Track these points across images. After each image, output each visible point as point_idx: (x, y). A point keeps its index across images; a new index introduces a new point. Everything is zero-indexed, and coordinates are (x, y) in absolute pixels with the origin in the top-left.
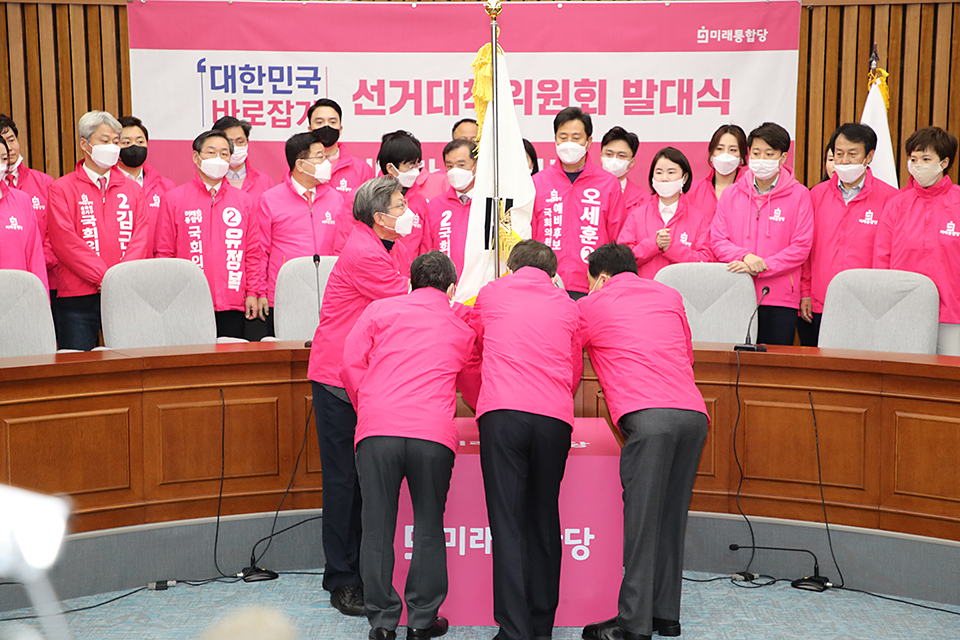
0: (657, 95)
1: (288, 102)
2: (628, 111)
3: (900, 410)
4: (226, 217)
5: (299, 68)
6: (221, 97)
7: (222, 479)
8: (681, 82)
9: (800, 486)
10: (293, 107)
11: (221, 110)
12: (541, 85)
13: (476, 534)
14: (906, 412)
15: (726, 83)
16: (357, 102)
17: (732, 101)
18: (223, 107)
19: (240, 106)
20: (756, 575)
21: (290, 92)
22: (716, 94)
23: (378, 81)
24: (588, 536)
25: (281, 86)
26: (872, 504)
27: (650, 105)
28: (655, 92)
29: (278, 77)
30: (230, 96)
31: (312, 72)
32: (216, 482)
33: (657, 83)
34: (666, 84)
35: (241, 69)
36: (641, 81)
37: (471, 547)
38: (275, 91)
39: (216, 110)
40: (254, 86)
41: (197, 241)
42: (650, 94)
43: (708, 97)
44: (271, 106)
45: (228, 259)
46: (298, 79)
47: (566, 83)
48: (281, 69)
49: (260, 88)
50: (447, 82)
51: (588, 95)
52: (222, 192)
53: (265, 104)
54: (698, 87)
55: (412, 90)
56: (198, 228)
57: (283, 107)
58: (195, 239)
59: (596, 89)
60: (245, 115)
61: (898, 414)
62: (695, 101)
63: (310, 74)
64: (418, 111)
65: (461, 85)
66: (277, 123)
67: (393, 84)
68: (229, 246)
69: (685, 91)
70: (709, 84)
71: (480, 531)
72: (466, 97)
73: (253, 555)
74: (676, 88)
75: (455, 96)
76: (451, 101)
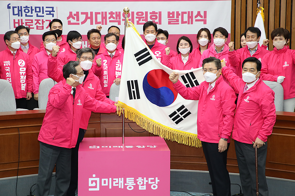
0: (180, 17)
1: (43, 20)
2: (169, 23)
4: (19, 63)
5: (46, 7)
6: (17, 18)
7: (19, 162)
8: (189, 12)
10: (44, 22)
11: (17, 23)
12: (137, 13)
13: (116, 181)
15: (205, 13)
16: (69, 20)
17: (207, 19)
18: (18, 22)
19: (24, 21)
21: (43, 16)
22: (201, 17)
23: (77, 12)
24: (157, 181)
25: (40, 14)
27: (178, 21)
28: (179, 16)
29: (39, 11)
30: (20, 18)
32: (16, 163)
33: (180, 13)
34: (183, 13)
35: (24, 7)
36: (174, 12)
37: (114, 185)
38: (37, 16)
39: (15, 23)
40: (29, 14)
41: (9, 72)
42: (178, 17)
43: (199, 18)
44: (36, 21)
45: (21, 79)
46: (46, 11)
47: (146, 13)
48: (40, 8)
49: (32, 15)
50: (102, 13)
51: (155, 17)
52: (17, 54)
53: (34, 21)
54: (195, 14)
55: (89, 16)
56: (9, 67)
57: (41, 22)
58: (8, 72)
59: (158, 15)
60: (26, 25)
62: (194, 19)
63: (51, 9)
64: (92, 23)
65: (108, 14)
66: (38, 28)
67: (82, 13)
68: (21, 74)
69: (190, 16)
70: (199, 13)
71: (117, 179)
72: (110, 18)
73: (31, 190)
74: (187, 15)
75: (106, 18)
76: (104, 20)
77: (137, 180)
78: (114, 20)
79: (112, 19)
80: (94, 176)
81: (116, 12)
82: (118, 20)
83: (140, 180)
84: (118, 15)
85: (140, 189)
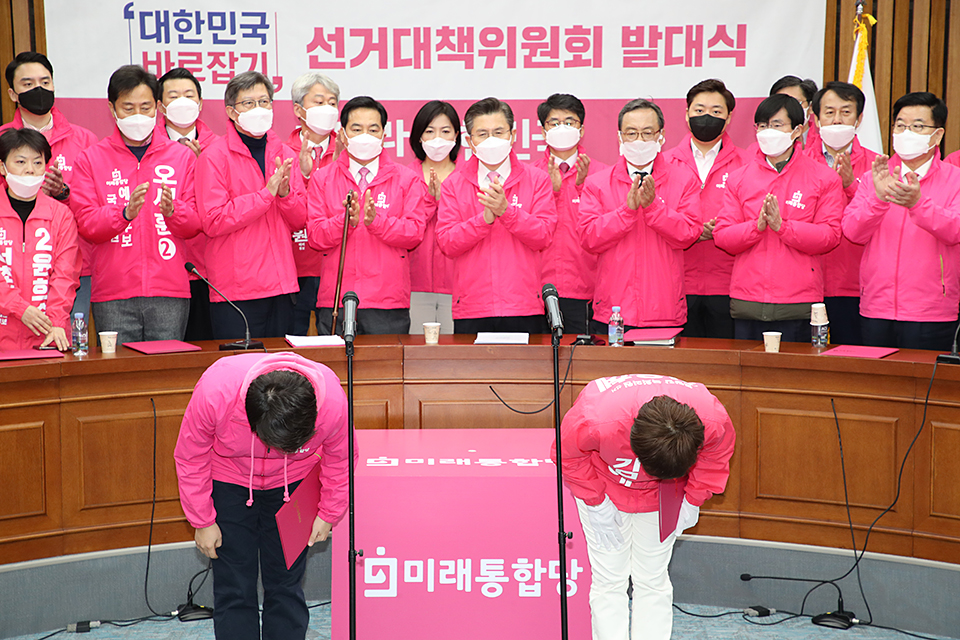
0: (661, 43)
1: (231, 54)
2: (627, 63)
3: (935, 420)
5: (244, 14)
6: (153, 48)
7: (154, 502)
8: (689, 28)
9: (822, 506)
10: (237, 59)
11: (152, 63)
12: (526, 32)
13: (447, 567)
14: (943, 421)
15: (742, 29)
16: (312, 53)
17: (749, 50)
18: (155, 59)
19: (175, 58)
20: (772, 610)
21: (234, 42)
22: (730, 42)
23: (336, 29)
24: (576, 569)
25: (223, 35)
26: (904, 528)
27: (653, 55)
28: (659, 41)
29: (220, 25)
30: (162, 47)
31: (259, 18)
32: (146, 506)
33: (662, 29)
34: (671, 31)
35: (175, 15)
36: (643, 27)
37: (441, 582)
38: (216, 40)
39: (146, 63)
40: (191, 35)
42: (653, 43)
43: (721, 46)
44: (212, 58)
46: (242, 26)
47: (555, 30)
48: (222, 15)
49: (198, 37)
50: (417, 30)
51: (581, 45)
53: (205, 57)
54: (709, 34)
55: (375, 40)
57: (225, 60)
59: (591, 38)
61: (934, 424)
62: (706, 51)
63: (257, 20)
64: (383, 64)
65: (433, 33)
66: (219, 79)
67: (354, 33)
69: (694, 39)
70: (721, 30)
71: (451, 564)
72: (439, 47)
73: (190, 589)
74: (683, 36)
75: (426, 46)
76: (422, 52)
77: (514, 566)
78: (452, 52)
79: (446, 51)
80: (381, 551)
81: (461, 30)
82: (465, 52)
83: (522, 565)
84: (466, 36)
85: (522, 593)
